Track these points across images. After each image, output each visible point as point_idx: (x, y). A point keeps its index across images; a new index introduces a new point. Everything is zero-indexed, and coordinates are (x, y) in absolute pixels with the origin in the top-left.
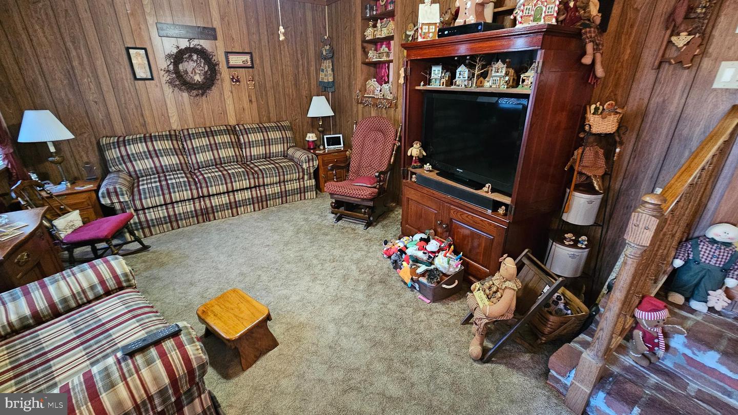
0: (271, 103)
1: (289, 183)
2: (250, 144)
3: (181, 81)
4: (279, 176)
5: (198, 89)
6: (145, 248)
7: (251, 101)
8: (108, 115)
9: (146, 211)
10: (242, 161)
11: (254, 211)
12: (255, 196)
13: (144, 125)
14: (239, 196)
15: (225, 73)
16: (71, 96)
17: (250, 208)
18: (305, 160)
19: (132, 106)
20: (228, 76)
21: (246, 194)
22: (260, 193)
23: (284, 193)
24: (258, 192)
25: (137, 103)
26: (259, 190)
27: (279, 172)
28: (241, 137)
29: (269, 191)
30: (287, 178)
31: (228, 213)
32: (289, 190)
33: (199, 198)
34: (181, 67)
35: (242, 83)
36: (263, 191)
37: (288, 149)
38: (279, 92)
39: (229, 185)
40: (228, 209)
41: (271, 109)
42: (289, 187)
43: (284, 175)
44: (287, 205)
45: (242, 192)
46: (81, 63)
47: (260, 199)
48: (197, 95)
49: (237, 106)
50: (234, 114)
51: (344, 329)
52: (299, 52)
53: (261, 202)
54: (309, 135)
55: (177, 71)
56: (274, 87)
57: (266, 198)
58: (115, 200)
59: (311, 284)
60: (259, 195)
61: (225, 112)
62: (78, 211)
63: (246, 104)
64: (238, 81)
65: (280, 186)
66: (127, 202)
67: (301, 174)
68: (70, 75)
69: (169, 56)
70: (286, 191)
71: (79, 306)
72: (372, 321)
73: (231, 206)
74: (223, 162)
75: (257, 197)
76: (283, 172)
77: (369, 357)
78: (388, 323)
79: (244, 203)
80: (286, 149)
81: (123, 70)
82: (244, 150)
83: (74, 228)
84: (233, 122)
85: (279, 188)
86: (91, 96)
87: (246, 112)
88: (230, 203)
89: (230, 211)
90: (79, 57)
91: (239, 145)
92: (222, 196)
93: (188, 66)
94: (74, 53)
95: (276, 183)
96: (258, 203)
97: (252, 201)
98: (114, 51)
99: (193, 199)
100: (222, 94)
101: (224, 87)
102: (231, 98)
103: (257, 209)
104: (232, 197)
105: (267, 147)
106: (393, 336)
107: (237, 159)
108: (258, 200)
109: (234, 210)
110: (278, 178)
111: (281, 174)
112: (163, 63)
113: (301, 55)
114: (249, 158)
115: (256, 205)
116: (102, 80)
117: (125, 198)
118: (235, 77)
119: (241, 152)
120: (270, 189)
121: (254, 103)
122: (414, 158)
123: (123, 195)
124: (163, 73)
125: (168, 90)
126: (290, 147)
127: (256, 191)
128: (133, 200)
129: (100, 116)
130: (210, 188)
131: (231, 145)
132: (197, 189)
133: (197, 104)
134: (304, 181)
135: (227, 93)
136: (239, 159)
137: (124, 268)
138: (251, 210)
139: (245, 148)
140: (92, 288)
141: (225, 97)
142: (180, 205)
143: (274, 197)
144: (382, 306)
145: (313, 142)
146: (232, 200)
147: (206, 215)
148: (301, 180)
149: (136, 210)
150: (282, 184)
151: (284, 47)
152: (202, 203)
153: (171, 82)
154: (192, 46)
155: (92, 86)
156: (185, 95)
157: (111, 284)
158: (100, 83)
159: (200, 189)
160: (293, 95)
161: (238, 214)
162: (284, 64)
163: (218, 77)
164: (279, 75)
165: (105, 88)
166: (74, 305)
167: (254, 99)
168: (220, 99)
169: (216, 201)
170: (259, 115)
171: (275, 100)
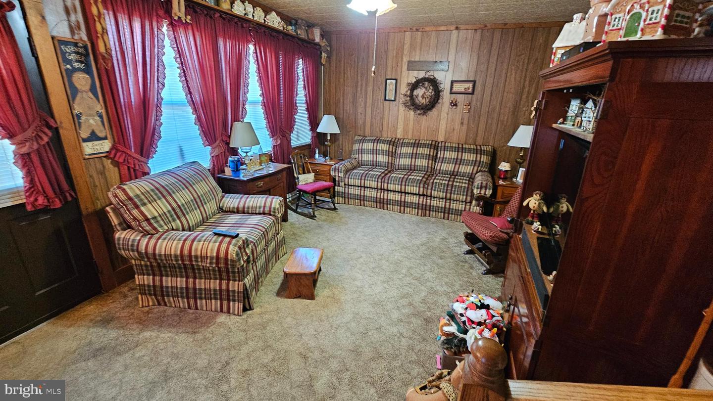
0: (482, 126)
1: (455, 202)
2: (443, 160)
3: (412, 104)
4: (446, 193)
5: (422, 109)
6: (335, 209)
7: (462, 123)
8: (364, 123)
9: (350, 187)
10: (431, 172)
11: (417, 215)
12: (421, 202)
13: (381, 131)
14: (409, 199)
15: (446, 97)
16: (351, 110)
17: (415, 211)
18: (478, 186)
19: (379, 118)
20: (448, 100)
21: (414, 199)
22: (426, 202)
23: (447, 210)
24: (425, 200)
25: (381, 116)
26: (426, 199)
27: (447, 190)
28: (439, 152)
29: (434, 203)
30: (454, 197)
31: (397, 209)
32: (453, 209)
33: (381, 189)
34: (415, 93)
35: (458, 107)
36: (429, 201)
37: (477, 172)
38: (493, 118)
39: (403, 187)
40: (398, 205)
41: (480, 132)
42: (453, 206)
43: (451, 193)
44: (446, 221)
45: (412, 196)
46: (361, 90)
47: (424, 206)
48: (419, 114)
49: (449, 125)
50: (444, 132)
51: (353, 324)
52: (528, 79)
53: (425, 210)
54: (503, 164)
55: (411, 96)
56: (488, 112)
57: (430, 208)
58: (337, 175)
59: (379, 283)
60: (424, 203)
61: (437, 130)
62: (314, 174)
63: (457, 126)
64: (456, 105)
65: (446, 202)
66: (342, 177)
67: (469, 198)
68: (355, 97)
69: (409, 84)
70: (449, 208)
71: (252, 213)
72: (375, 336)
73: (401, 204)
74: (416, 169)
75: (423, 204)
76: (452, 190)
77: (339, 353)
78: (383, 348)
79: (411, 205)
80: (475, 172)
81: (380, 94)
82: (437, 164)
83: (307, 182)
84: (441, 138)
85: (444, 203)
86: (360, 110)
87: (455, 132)
88: (401, 201)
89: (399, 207)
90: (362, 85)
91: (435, 158)
92: (397, 194)
93: (419, 92)
94: (360, 83)
95: (443, 199)
96: (422, 209)
97: (418, 206)
98: (379, 81)
99: (377, 189)
100: (439, 115)
101: (443, 109)
102: (445, 120)
103: (420, 214)
104: (403, 197)
105: (457, 166)
106: (373, 359)
107: (428, 169)
108: (422, 207)
109: (402, 208)
110: (445, 194)
111: (449, 191)
112: (404, 89)
113: (530, 81)
114: (438, 171)
115: (420, 211)
116: (368, 100)
117: (341, 175)
118: (454, 102)
119: (434, 165)
120: (435, 202)
121: (464, 125)
122: (532, 212)
123: (341, 172)
124: (403, 96)
125: (402, 108)
126: (481, 171)
127: (424, 199)
128: (345, 177)
129: (360, 122)
130: (389, 185)
131: (428, 157)
132: (381, 183)
133: (418, 122)
134: (470, 206)
135: (444, 114)
136: (429, 170)
137: (276, 205)
138: (415, 213)
139: (438, 162)
140: (260, 207)
141: (441, 118)
142: (369, 190)
143: (437, 209)
144: (398, 335)
145: (506, 171)
146: (403, 200)
147: (382, 203)
148: (468, 204)
149: (345, 185)
150: (448, 201)
151: (511, 74)
152: (382, 194)
153: (405, 104)
154: (427, 76)
155: (362, 103)
156: (412, 113)
157: (267, 210)
158: (366, 102)
159: (383, 183)
160: (507, 122)
161: (404, 213)
162: (506, 90)
163: (439, 101)
164: (497, 101)
165: (368, 105)
166: (250, 212)
167: (466, 122)
168: (437, 119)
169: (391, 196)
170: (467, 136)
171: (486, 125)
